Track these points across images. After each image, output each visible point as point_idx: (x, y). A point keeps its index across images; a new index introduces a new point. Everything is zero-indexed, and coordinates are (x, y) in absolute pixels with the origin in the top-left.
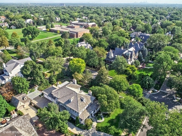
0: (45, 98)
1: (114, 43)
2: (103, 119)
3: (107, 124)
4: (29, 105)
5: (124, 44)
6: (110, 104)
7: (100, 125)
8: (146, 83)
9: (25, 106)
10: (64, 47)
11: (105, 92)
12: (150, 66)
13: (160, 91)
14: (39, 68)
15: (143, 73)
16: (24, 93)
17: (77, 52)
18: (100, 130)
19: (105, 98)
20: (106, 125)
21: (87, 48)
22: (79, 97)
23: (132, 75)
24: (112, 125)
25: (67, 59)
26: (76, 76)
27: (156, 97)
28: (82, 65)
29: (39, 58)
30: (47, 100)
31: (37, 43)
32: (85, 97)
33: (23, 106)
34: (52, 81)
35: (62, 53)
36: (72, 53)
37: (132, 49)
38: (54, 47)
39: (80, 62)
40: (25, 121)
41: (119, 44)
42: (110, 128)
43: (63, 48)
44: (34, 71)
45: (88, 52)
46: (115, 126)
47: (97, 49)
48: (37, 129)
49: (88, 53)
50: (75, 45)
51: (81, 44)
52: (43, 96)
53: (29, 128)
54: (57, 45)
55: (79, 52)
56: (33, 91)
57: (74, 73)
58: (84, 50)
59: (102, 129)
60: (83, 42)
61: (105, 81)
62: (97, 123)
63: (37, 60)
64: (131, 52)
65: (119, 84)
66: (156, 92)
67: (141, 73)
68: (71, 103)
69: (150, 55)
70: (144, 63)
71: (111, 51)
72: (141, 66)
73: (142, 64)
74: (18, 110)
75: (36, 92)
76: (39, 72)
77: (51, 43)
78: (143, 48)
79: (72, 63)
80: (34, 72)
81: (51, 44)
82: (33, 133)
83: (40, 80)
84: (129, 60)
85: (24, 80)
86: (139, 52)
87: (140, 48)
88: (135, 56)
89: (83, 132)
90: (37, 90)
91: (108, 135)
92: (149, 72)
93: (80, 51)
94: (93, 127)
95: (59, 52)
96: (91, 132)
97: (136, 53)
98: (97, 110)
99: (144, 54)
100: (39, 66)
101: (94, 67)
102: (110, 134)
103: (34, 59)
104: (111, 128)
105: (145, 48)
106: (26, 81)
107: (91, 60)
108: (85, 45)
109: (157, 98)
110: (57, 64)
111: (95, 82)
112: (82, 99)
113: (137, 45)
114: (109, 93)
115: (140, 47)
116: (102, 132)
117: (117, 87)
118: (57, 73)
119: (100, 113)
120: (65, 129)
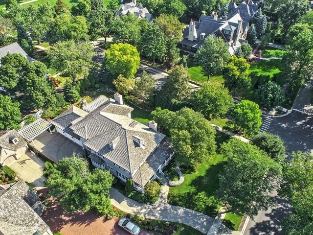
0: (59, 134)
1: (198, 4)
2: (182, 179)
3: (190, 187)
4: (26, 153)
5: (219, 5)
6: (198, 151)
7: (175, 192)
8: (266, 96)
9: (17, 156)
10: (91, 16)
11: (186, 125)
12: (270, 56)
13: (291, 110)
14: (38, 72)
15: (257, 70)
16: (11, 129)
17: (121, 29)
18: (176, 201)
19: (186, 138)
20: (189, 191)
21: (140, 17)
22: (129, 137)
23: (238, 78)
24: (199, 190)
25: (101, 44)
26: (121, 84)
27: (284, 125)
28: (133, 60)
29: (40, 43)
30: (63, 140)
31: (29, 9)
32: (143, 136)
33: (14, 156)
34: (71, 96)
35: (87, 31)
36: (109, 30)
37: (236, 18)
38: (67, 16)
39: (128, 51)
40: (15, 202)
41: (208, 7)
42: (196, 197)
43: (89, 18)
44: (25, 79)
45: (142, 26)
46: (206, 192)
47: (163, 20)
48: (47, 206)
49: (143, 29)
50: (115, 11)
51: (127, 8)
52: (54, 131)
53: (26, 215)
54: (75, 12)
55: (124, 28)
56: (32, 122)
57: (116, 76)
58: (136, 22)
59: (180, 200)
60: (131, 4)
61: (183, 95)
62: (168, 187)
63: (36, 46)
64: (236, 25)
65: (213, 101)
66: (284, 113)
67: (254, 71)
68: (113, 152)
69: (272, 31)
70: (259, 49)
71: (192, 23)
72: (252, 56)
73: (255, 51)
74: (3, 165)
75: (39, 124)
76: (37, 82)
77: (61, 7)
78: (257, 15)
79: (112, 55)
80: (27, 82)
81: (62, 10)
82: (36, 224)
83: (42, 98)
84: (230, 44)
85: (6, 100)
86: (250, 25)
87: (252, 14)
88: (242, 34)
89: (141, 209)
90: (41, 119)
91: (194, 212)
92: (269, 68)
93: (126, 26)
94: (162, 197)
95: (81, 29)
96: (159, 209)
97: (244, 28)
98: (168, 160)
99: (259, 29)
100: (35, 68)
101: (157, 61)
102: (197, 210)
103: (27, 45)
104: (198, 196)
105: (262, 16)
106: (10, 102)
107: (151, 46)
108: (137, 10)
109: (287, 127)
110: (77, 58)
111: (161, 96)
112: (137, 142)
113: (244, 7)
114: (194, 128)
115: (251, 12)
116: (181, 206)
117: (210, 109)
118: (79, 77)
119: (175, 166)
120: (105, 206)
